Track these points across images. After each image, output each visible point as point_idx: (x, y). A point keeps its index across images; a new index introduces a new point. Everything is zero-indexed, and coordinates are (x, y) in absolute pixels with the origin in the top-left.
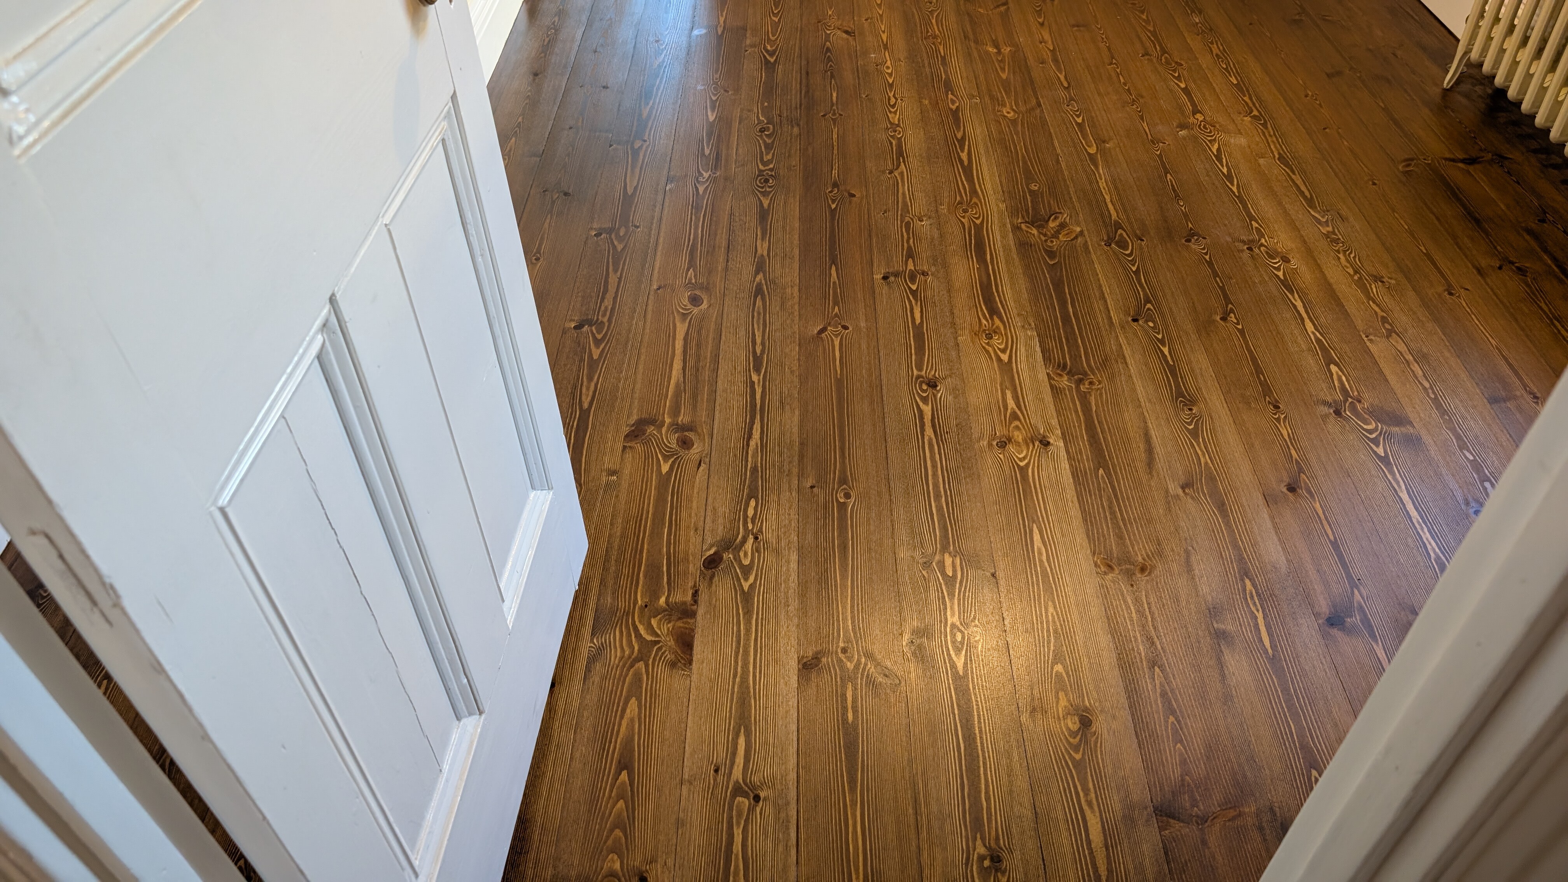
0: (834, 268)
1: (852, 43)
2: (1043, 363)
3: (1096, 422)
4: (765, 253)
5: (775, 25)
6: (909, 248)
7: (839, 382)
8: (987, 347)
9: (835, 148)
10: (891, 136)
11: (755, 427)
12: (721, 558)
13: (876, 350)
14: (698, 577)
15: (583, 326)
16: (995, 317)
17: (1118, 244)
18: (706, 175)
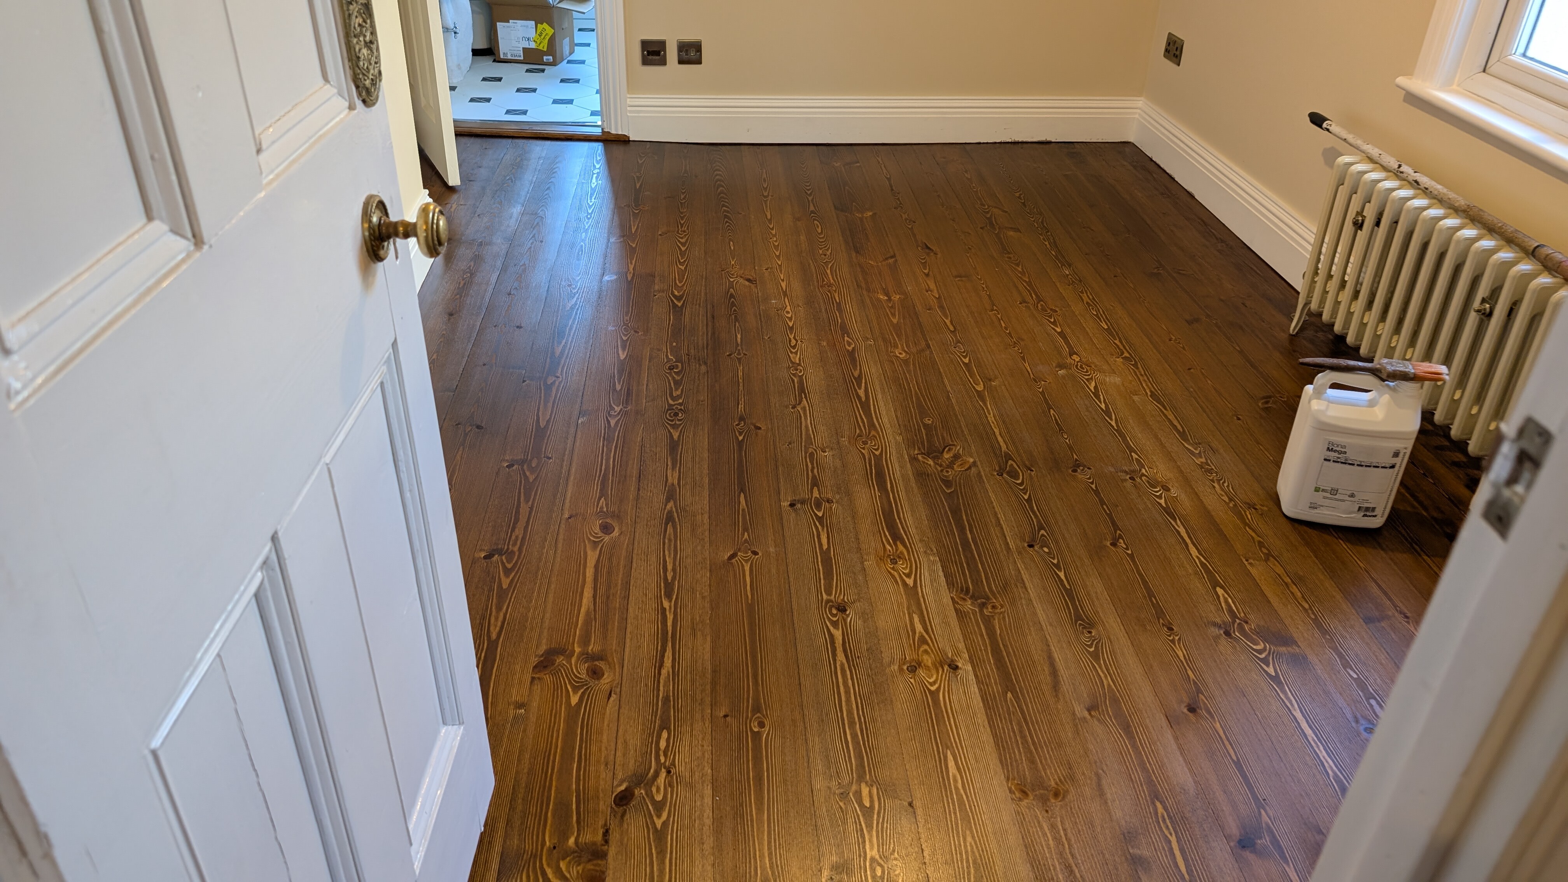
0: (742, 495)
1: (755, 290)
2: (946, 587)
3: (1001, 646)
4: (676, 482)
5: (682, 274)
6: (814, 477)
7: (751, 608)
8: (892, 571)
9: (741, 385)
10: (794, 375)
11: (666, 654)
12: (633, 795)
13: (786, 575)
14: (609, 814)
15: (494, 555)
16: (898, 543)
17: (1008, 473)
18: (617, 409)
